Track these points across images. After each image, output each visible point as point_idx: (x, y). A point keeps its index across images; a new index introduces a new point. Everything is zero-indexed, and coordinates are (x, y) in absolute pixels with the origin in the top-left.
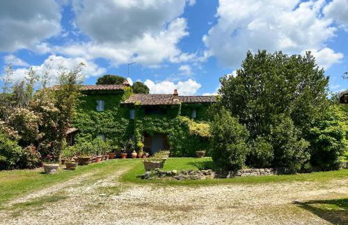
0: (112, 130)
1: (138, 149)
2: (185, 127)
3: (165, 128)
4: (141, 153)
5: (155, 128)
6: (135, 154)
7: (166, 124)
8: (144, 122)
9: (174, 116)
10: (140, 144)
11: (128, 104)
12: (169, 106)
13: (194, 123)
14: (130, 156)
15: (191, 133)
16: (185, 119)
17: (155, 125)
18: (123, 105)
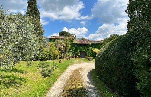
0: (70, 50)
1: (78, 56)
2: (92, 50)
3: (86, 50)
4: (79, 57)
5: (83, 50)
6: (77, 57)
7: (86, 49)
8: (80, 48)
9: (88, 47)
10: (79, 54)
11: (75, 43)
12: (87, 44)
13: (94, 49)
14: (76, 58)
15: (93, 52)
16: (92, 48)
17: (83, 49)
18: (73, 43)
